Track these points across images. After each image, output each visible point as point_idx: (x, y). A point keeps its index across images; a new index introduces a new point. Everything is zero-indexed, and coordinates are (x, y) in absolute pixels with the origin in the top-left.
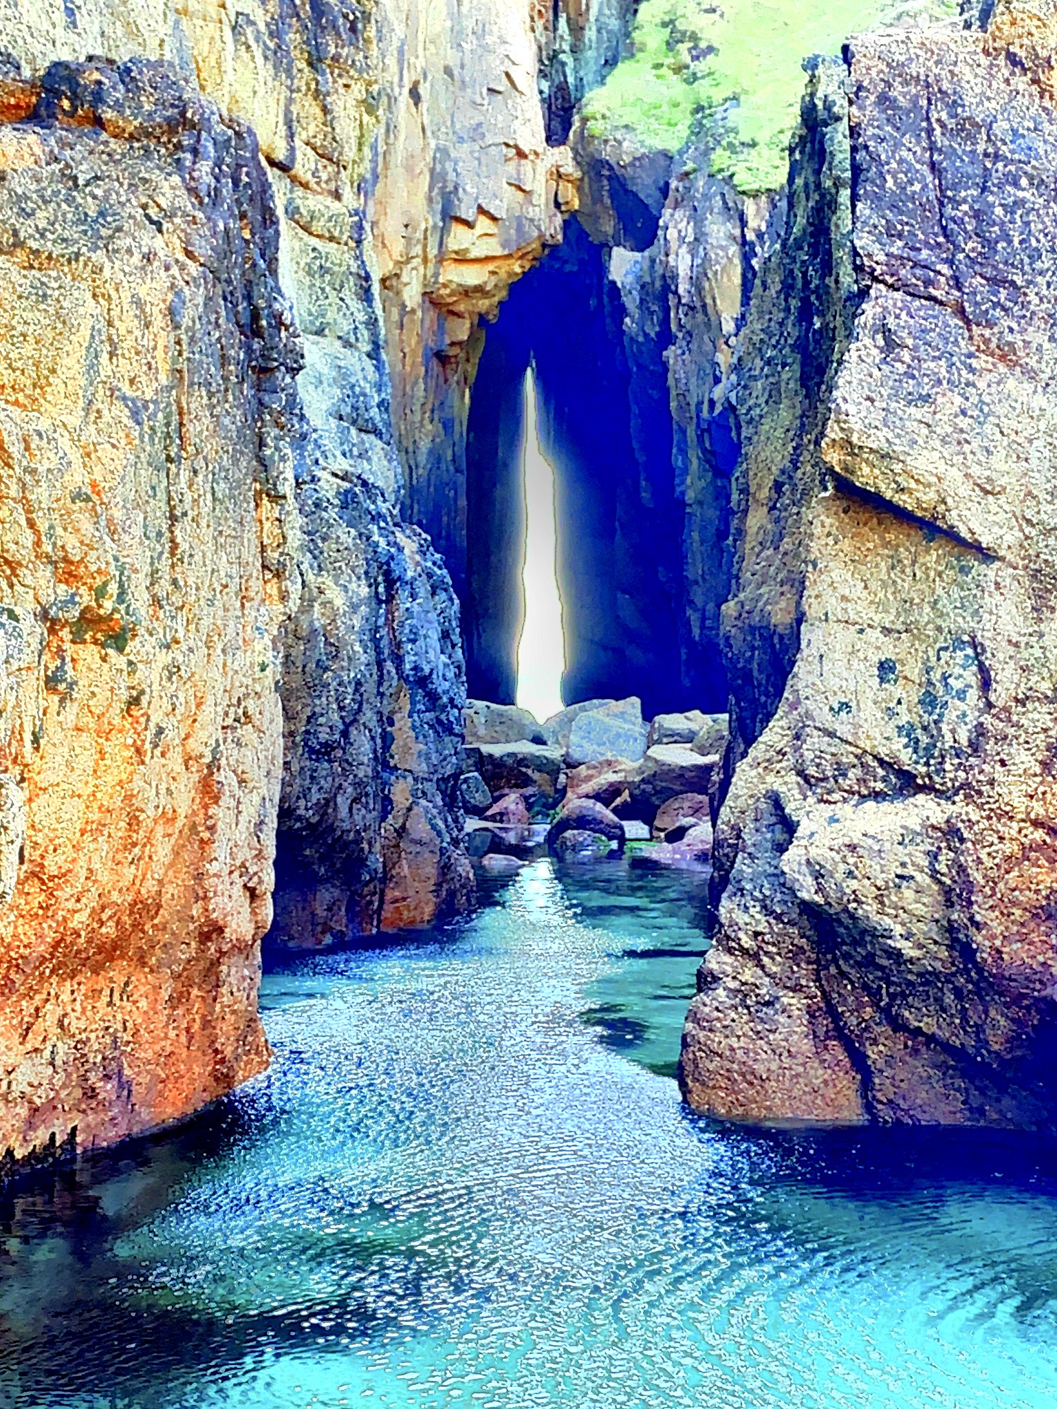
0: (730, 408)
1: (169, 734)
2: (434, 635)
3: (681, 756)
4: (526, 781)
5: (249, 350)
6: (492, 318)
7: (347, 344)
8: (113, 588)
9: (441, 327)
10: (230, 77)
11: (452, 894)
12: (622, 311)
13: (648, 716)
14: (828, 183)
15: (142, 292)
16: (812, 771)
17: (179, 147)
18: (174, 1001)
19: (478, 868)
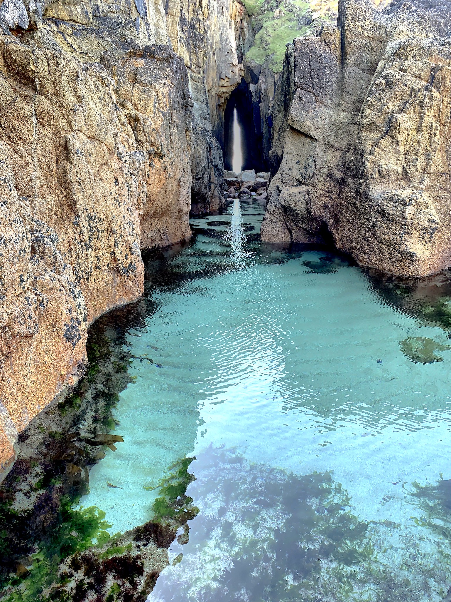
0: (271, 115)
1: (172, 175)
2: (218, 158)
3: (262, 180)
4: (235, 185)
5: (184, 103)
6: (228, 98)
7: (202, 103)
8: (160, 147)
9: (219, 100)
10: (179, 50)
11: (222, 205)
12: (252, 96)
13: (256, 173)
14: (290, 69)
15: (164, 91)
16: (284, 181)
17: (169, 62)
18: (175, 223)
19: (226, 201)
